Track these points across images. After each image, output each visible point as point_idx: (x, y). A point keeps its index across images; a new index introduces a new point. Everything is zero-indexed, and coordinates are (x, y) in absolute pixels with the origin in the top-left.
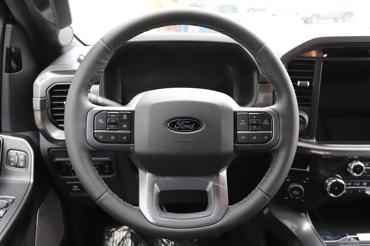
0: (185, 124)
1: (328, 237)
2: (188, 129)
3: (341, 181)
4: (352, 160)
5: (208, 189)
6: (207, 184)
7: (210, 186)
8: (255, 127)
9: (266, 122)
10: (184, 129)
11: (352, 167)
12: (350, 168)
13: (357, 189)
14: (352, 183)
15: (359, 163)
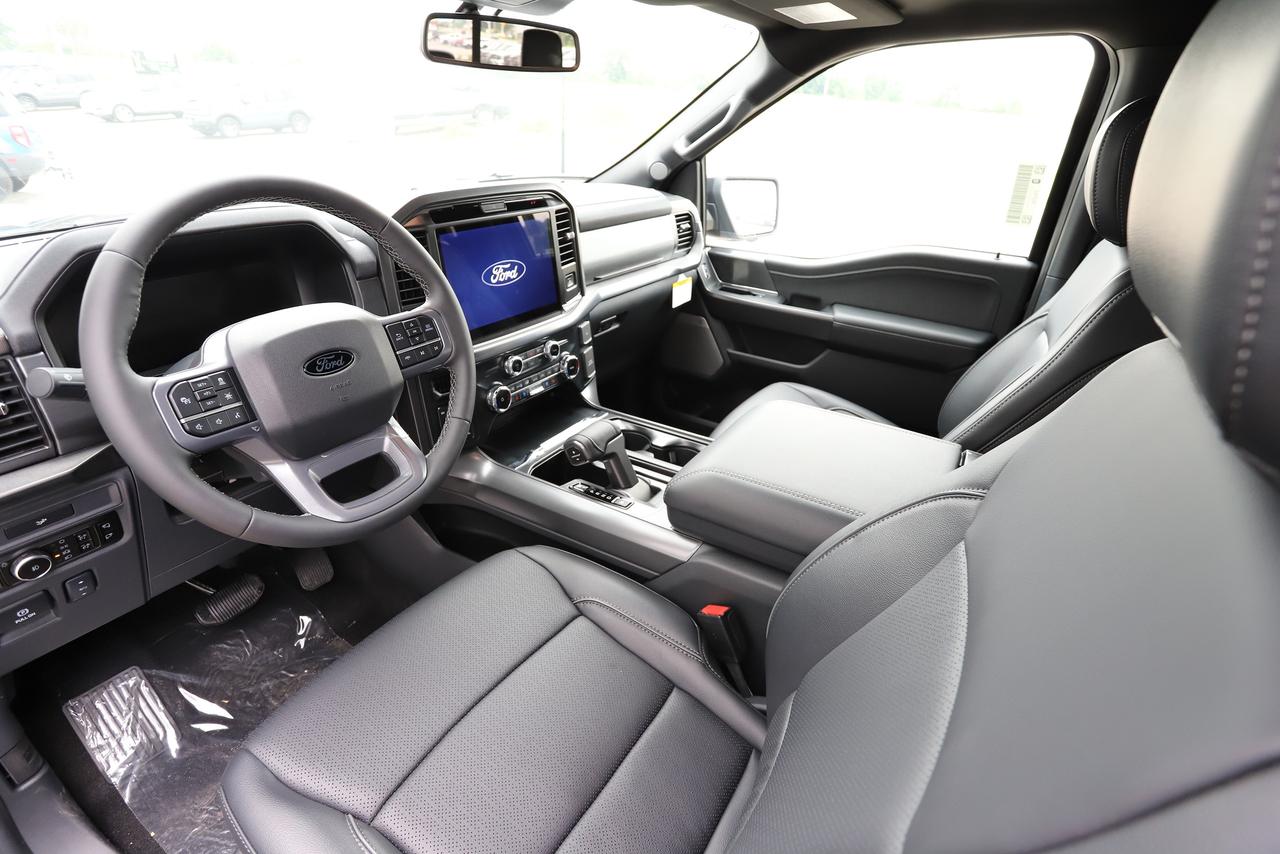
0: (330, 361)
1: (515, 464)
2: (336, 367)
3: (505, 388)
4: (506, 358)
5: (385, 449)
6: (382, 443)
7: (387, 445)
8: (417, 339)
9: (428, 328)
10: (331, 369)
11: (511, 365)
12: (508, 368)
13: (522, 393)
14: (515, 386)
15: (517, 358)
